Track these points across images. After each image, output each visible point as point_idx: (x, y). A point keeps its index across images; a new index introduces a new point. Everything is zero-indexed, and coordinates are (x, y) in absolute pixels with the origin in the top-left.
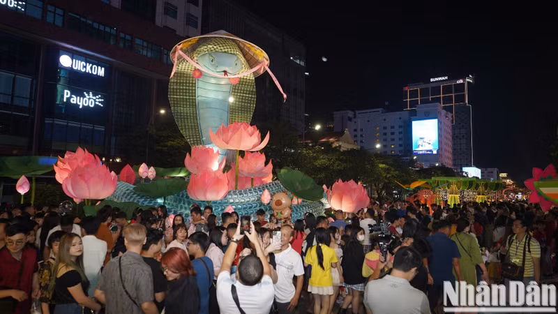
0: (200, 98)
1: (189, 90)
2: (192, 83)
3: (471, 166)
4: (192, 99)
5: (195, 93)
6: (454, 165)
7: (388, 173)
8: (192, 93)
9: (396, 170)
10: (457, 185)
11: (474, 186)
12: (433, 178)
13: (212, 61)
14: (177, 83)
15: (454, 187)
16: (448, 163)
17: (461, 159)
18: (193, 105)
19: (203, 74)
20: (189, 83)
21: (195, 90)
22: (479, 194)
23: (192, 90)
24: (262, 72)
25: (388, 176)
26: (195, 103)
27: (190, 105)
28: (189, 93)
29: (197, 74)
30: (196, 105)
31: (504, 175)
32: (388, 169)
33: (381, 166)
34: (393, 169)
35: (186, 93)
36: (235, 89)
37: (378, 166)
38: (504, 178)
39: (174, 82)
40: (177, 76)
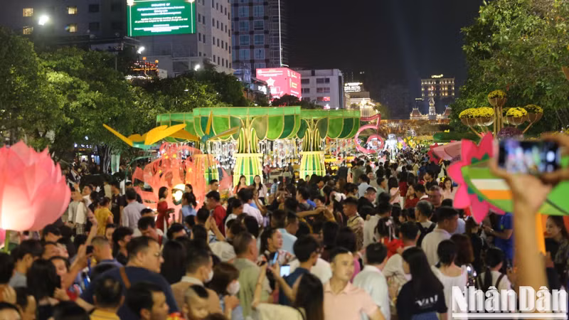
3: (276, 65)
6: (237, 63)
7: (73, 98)
9: (93, 88)
10: (255, 127)
11: (297, 128)
12: (197, 112)
15: (248, 133)
16: (221, 58)
17: (252, 47)
22: (307, 149)
25: (74, 104)
31: (354, 86)
32: (71, 86)
33: (54, 77)
34: (85, 85)
37: (44, 79)
38: (354, 95)
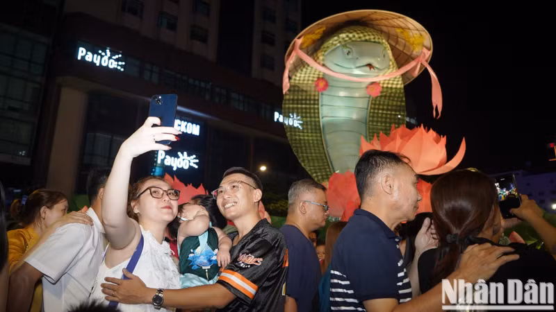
0: (325, 119)
1: (310, 108)
2: (314, 100)
4: (315, 122)
5: (318, 113)
8: (314, 113)
13: (348, 54)
14: (293, 100)
18: (316, 129)
19: (331, 83)
20: (310, 100)
21: (318, 109)
23: (314, 109)
24: (416, 73)
26: (320, 126)
27: (311, 129)
28: (310, 113)
29: (322, 84)
30: (320, 129)
35: (306, 113)
36: (375, 104)
39: (289, 100)
40: (294, 91)
